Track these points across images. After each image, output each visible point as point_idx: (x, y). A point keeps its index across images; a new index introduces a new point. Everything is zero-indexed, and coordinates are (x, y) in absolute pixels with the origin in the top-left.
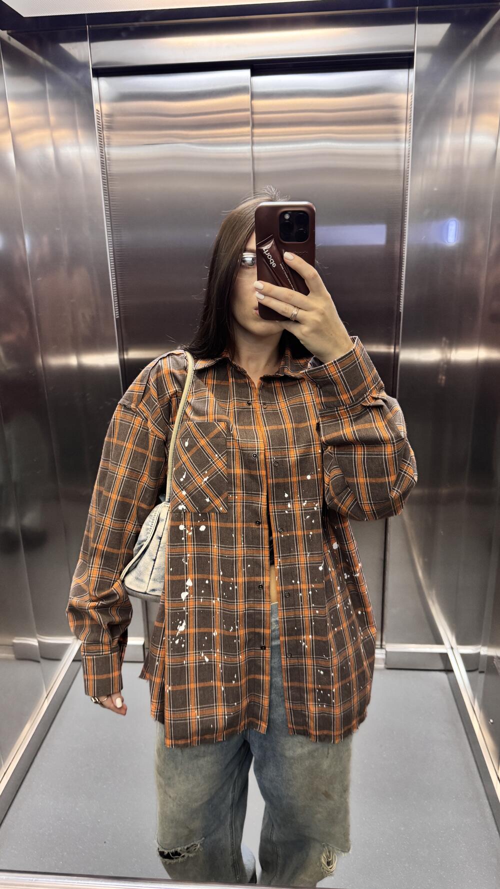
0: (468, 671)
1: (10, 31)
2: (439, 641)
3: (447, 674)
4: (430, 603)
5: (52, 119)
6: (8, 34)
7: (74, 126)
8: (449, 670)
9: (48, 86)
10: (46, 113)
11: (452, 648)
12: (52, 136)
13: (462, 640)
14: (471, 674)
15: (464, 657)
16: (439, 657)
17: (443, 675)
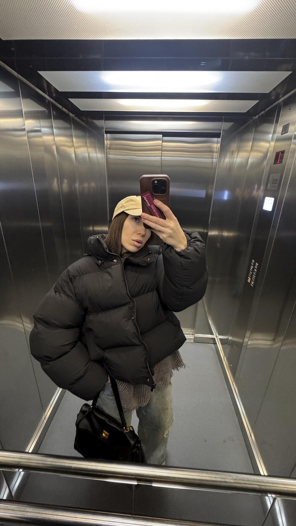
0: (221, 344)
1: (75, 115)
2: (212, 334)
3: (214, 345)
4: (209, 319)
5: (88, 144)
6: (75, 116)
7: (95, 148)
8: (215, 343)
9: (87, 134)
10: (86, 143)
11: (216, 336)
12: (88, 150)
13: (220, 334)
14: (223, 345)
15: (220, 339)
16: (212, 339)
17: (213, 345)
